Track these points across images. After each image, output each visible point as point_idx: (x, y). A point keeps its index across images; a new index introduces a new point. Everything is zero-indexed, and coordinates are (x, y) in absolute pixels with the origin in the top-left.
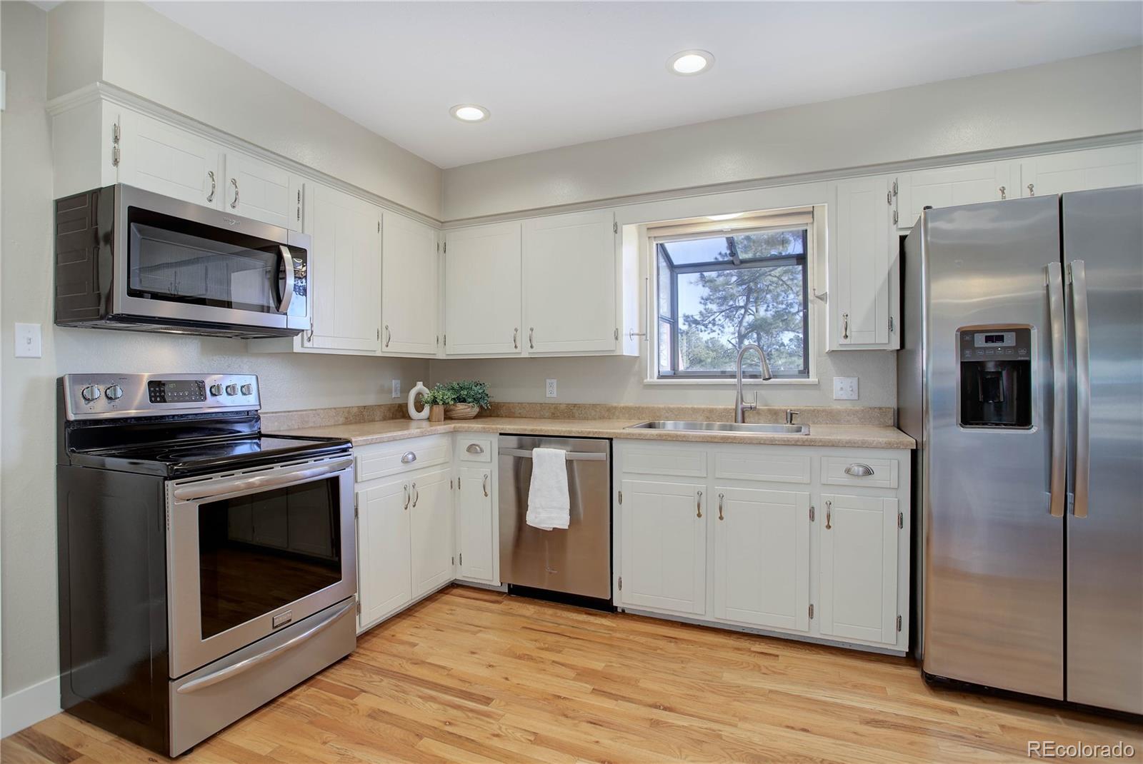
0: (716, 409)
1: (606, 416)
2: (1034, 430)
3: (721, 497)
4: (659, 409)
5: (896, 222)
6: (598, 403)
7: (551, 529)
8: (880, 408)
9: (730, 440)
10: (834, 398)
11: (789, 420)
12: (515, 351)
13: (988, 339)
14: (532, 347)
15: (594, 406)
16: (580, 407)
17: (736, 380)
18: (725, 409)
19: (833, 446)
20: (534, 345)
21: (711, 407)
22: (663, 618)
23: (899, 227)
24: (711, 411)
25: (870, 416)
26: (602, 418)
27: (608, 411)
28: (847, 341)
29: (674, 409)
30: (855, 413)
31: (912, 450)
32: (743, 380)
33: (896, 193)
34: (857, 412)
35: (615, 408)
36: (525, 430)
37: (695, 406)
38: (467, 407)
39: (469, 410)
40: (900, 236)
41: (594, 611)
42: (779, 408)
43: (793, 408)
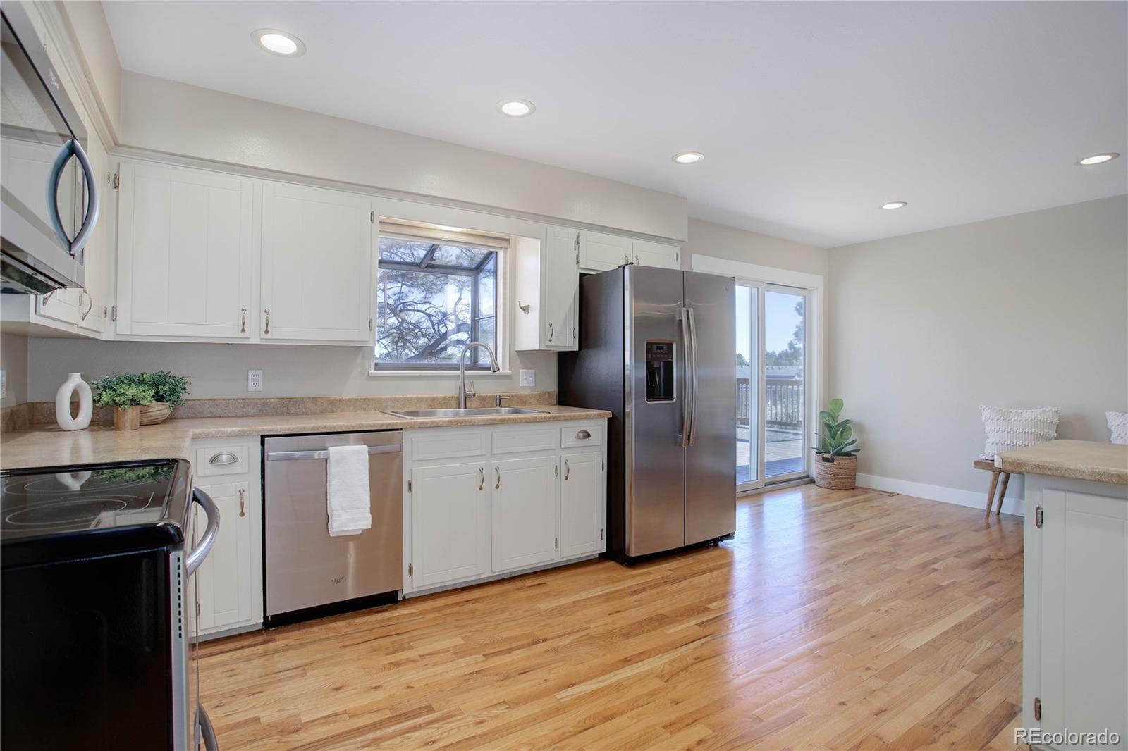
0: (437, 397)
1: (329, 409)
2: (675, 400)
3: (497, 469)
4: (385, 400)
5: (578, 263)
6: (320, 396)
7: (360, 532)
8: (549, 393)
9: (506, 421)
10: (521, 385)
11: (498, 404)
12: (242, 335)
13: (658, 348)
14: (267, 332)
15: (315, 399)
16: (296, 402)
17: (459, 372)
18: (445, 397)
19: (571, 419)
20: (269, 330)
21: (433, 396)
22: (455, 587)
23: (580, 266)
24: (433, 399)
25: (541, 399)
26: (323, 412)
27: (331, 403)
28: (550, 344)
29: (400, 399)
30: (534, 396)
31: (609, 419)
32: (465, 371)
33: (578, 243)
34: (536, 395)
35: (340, 400)
36: (305, 428)
37: (419, 396)
38: (164, 407)
39: (166, 410)
40: (580, 274)
41: (380, 608)
42: (485, 395)
43: (500, 394)
